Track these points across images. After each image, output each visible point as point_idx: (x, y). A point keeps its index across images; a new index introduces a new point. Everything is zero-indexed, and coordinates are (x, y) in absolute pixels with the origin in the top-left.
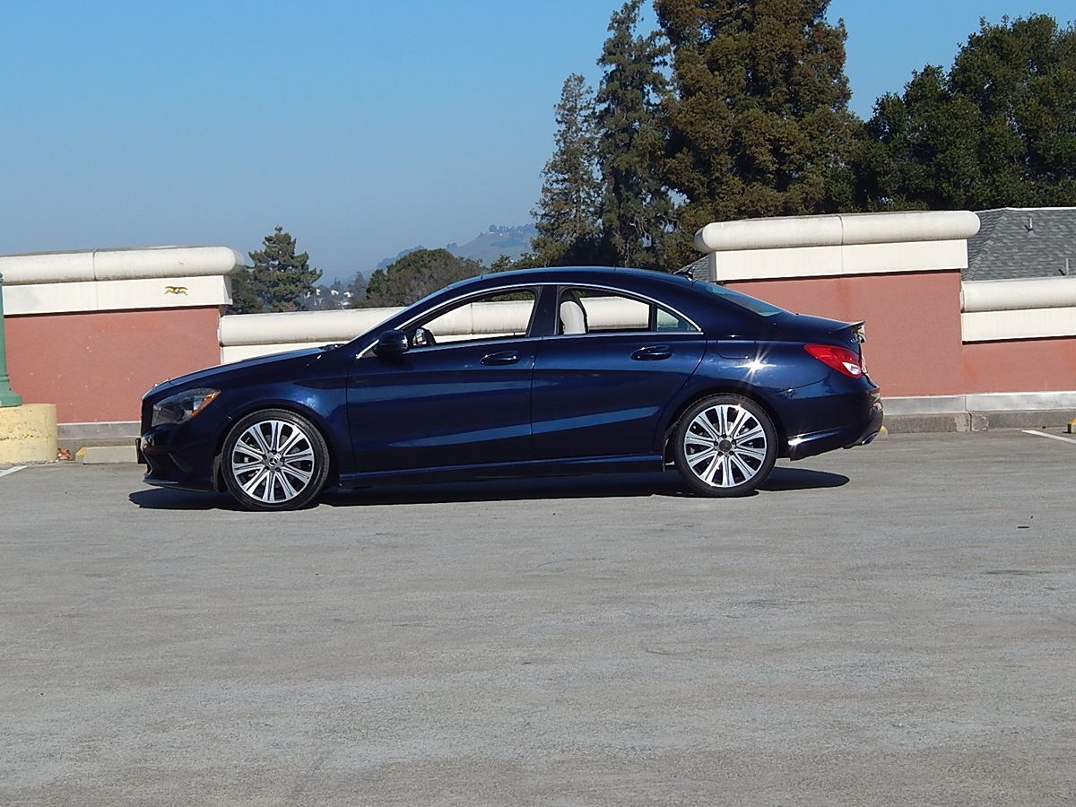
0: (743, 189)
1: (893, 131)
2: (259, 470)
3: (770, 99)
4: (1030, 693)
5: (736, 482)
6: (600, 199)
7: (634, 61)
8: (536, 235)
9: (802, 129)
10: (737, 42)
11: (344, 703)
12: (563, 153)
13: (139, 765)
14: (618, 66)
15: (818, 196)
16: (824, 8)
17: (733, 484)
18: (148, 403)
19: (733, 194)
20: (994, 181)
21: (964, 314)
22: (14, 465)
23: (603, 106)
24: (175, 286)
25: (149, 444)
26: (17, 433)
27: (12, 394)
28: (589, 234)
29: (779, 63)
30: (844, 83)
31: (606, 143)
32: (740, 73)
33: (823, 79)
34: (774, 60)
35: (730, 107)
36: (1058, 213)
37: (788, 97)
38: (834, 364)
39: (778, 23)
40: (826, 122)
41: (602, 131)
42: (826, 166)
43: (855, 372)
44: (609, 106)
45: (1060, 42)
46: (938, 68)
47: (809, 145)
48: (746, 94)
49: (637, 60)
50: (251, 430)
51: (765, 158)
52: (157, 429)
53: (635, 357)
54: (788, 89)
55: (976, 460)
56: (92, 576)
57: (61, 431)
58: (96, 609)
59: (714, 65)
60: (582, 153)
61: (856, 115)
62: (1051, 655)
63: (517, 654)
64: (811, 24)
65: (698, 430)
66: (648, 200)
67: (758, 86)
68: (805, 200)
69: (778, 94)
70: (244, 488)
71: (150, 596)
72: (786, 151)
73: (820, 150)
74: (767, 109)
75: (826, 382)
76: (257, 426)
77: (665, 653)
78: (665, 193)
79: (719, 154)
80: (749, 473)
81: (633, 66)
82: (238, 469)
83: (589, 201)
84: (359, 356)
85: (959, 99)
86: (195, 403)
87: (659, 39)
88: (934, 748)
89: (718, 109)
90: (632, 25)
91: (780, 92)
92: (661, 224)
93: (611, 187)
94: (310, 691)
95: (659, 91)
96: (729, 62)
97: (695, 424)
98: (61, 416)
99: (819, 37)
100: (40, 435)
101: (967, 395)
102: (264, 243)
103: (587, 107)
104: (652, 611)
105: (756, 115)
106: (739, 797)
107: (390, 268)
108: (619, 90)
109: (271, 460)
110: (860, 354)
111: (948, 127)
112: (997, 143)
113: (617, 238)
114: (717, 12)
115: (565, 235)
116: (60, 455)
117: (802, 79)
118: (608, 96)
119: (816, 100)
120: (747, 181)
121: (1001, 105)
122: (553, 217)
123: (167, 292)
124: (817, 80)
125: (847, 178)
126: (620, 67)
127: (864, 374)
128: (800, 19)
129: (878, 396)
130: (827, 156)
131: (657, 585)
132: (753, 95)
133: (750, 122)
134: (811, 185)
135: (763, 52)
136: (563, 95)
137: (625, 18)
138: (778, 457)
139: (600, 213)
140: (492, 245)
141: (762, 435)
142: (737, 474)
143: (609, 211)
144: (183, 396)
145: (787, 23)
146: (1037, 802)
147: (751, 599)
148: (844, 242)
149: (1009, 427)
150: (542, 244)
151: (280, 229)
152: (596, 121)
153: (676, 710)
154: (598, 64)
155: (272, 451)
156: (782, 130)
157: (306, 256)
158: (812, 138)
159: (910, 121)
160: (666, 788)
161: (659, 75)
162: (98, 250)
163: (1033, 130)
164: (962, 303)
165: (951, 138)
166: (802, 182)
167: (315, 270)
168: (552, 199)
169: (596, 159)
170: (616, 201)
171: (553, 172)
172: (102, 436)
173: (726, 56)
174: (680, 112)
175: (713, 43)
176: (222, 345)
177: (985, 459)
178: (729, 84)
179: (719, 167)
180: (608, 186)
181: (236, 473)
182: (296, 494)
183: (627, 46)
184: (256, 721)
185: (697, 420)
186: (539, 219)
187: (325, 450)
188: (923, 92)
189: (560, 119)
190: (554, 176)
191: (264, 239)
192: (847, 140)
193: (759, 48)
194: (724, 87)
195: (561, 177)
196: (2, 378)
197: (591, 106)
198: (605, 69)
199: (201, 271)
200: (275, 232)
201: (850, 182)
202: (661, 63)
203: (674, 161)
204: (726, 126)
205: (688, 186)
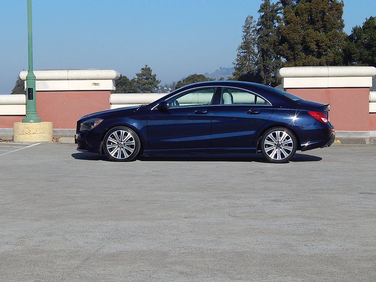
0: (305, 57)
1: (358, 39)
2: (116, 147)
3: (316, 26)
4: (358, 236)
5: (282, 158)
6: (257, 59)
7: (271, 12)
8: (234, 71)
9: (327, 37)
10: (305, 6)
11: (117, 229)
12: (245, 43)
13: (36, 248)
14: (265, 13)
15: (331, 61)
17: (281, 159)
18: (79, 123)
19: (302, 59)
21: (370, 103)
22: (37, 143)
23: (259, 27)
24: (95, 83)
25: (79, 137)
26: (38, 132)
27: (38, 118)
28: (253, 71)
29: (320, 14)
30: (342, 22)
31: (260, 40)
32: (306, 17)
33: (335, 20)
34: (318, 13)
35: (302, 28)
37: (323, 26)
38: (318, 118)
40: (335, 35)
41: (258, 35)
42: (335, 50)
43: (325, 121)
44: (261, 27)
47: (329, 43)
48: (308, 24)
49: (272, 11)
50: (113, 133)
51: (313, 47)
52: (82, 132)
53: (248, 113)
54: (323, 23)
55: (369, 154)
56: (49, 181)
57: (54, 131)
58: (46, 193)
59: (297, 14)
60: (251, 43)
61: (346, 33)
62: (371, 223)
63: (184, 214)
65: (269, 139)
66: (274, 60)
67: (312, 22)
68: (327, 62)
70: (111, 153)
71: (66, 189)
72: (321, 45)
73: (333, 45)
74: (315, 30)
75: (315, 124)
76: (116, 132)
77: (236, 216)
78: (279, 58)
79: (297, 45)
80: (286, 155)
82: (109, 147)
83: (253, 60)
84: (152, 109)
86: (95, 123)
87: (279, 4)
88: (316, 254)
89: (298, 29)
91: (320, 24)
92: (278, 68)
93: (261, 55)
94: (106, 224)
95: (279, 22)
96: (302, 13)
97: (268, 137)
98: (54, 127)
99: (334, 5)
100: (47, 133)
101: (370, 131)
102: (141, 70)
103: (253, 27)
104: (238, 202)
105: (311, 32)
106: (240, 268)
107: (184, 80)
108: (265, 21)
109: (120, 144)
110: (328, 115)
113: (262, 73)
115: (244, 71)
116: (54, 140)
117: (327, 20)
118: (261, 24)
119: (332, 27)
120: (307, 55)
122: (240, 65)
123: (93, 85)
124: (333, 21)
125: (341, 55)
126: (266, 14)
127: (329, 122)
129: (334, 130)
130: (335, 47)
131: (243, 193)
132: (310, 25)
133: (309, 34)
134: (329, 57)
135: (314, 10)
136: (245, 23)
138: (297, 150)
139: (257, 64)
140: (220, 74)
141: (292, 142)
142: (282, 155)
143: (260, 63)
144: (91, 121)
146: (346, 275)
147: (273, 199)
148: (329, 76)
150: (236, 74)
151: (147, 66)
152: (257, 32)
153: (231, 237)
154: (258, 12)
155: (121, 141)
156: (320, 37)
157: (155, 75)
158: (330, 40)
159: (364, 36)
160: (216, 264)
161: (279, 17)
162: (69, 70)
164: (369, 99)
166: (326, 56)
167: (158, 80)
168: (240, 58)
169: (256, 45)
170: (262, 60)
171: (241, 49)
172: (68, 134)
173: (301, 11)
174: (284, 30)
175: (297, 6)
176: (111, 104)
177: (373, 154)
178: (302, 21)
179: (297, 49)
181: (108, 148)
182: (128, 156)
183: (268, 6)
184: (83, 234)
185: (269, 136)
186: (236, 65)
187: (139, 141)
188: (369, 25)
189: (244, 31)
190: (241, 50)
191: (141, 69)
192: (343, 41)
193: (313, 8)
194: (300, 22)
195: (244, 51)
196: (34, 112)
197: (255, 27)
198: (260, 14)
199: (105, 78)
200: (145, 67)
201: (342, 56)
202: (280, 13)
203: (282, 47)
204: (300, 35)
205: (286, 56)
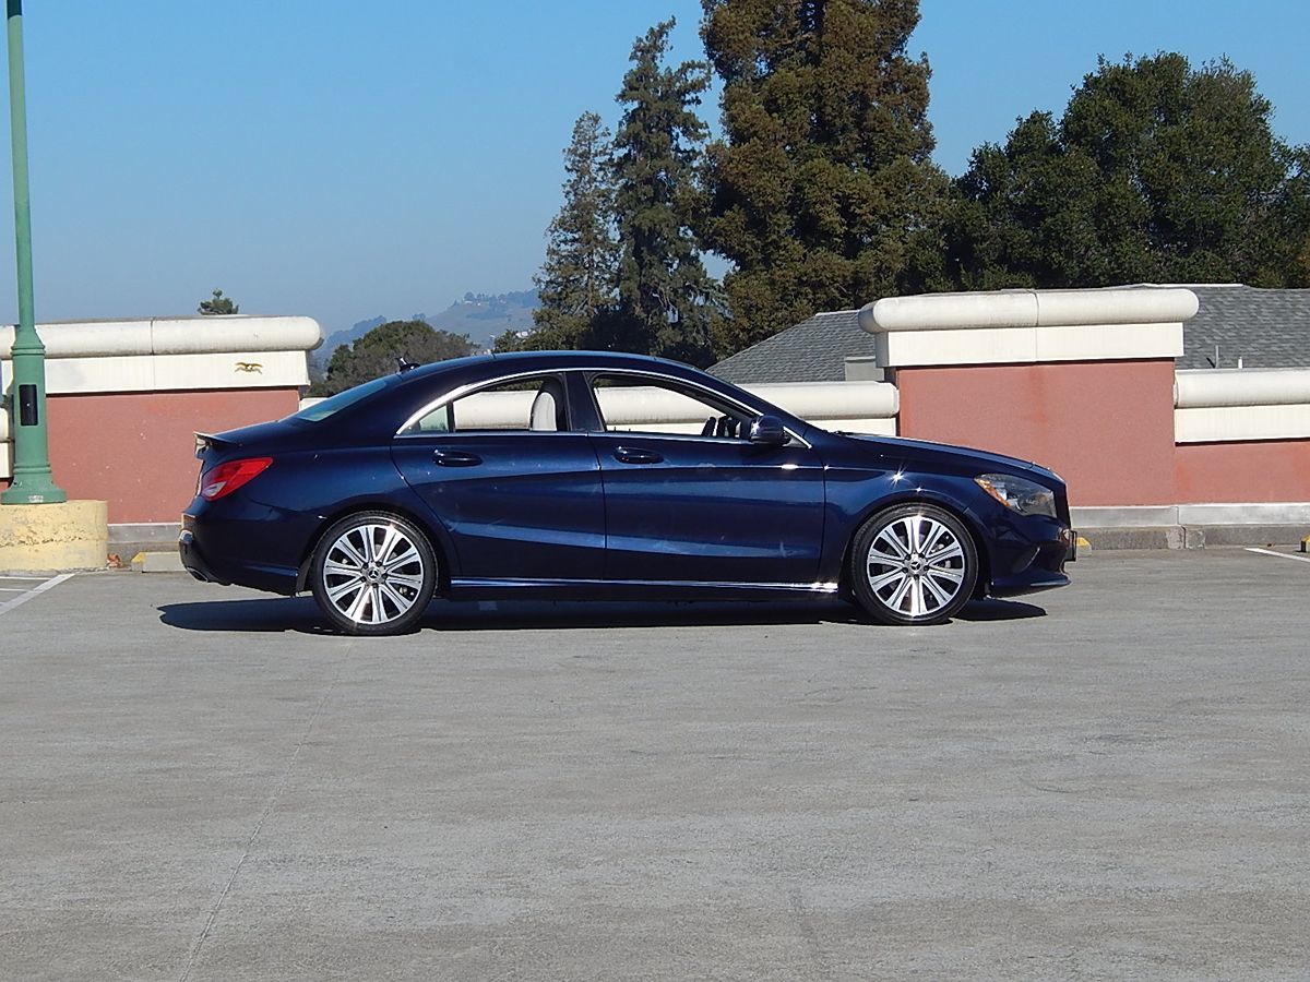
0: (805, 255)
1: (993, 189)
3: (838, 148)
6: (617, 264)
7: (661, 99)
8: (539, 307)
9: (877, 184)
10: (800, 79)
12: (573, 208)
14: (642, 103)
15: (895, 265)
16: (905, 39)
19: (792, 260)
20: (1114, 251)
21: (1178, 410)
22: (59, 573)
23: (622, 152)
24: (247, 363)
26: (62, 534)
27: (55, 488)
28: (603, 305)
29: (850, 105)
30: (927, 129)
31: (626, 196)
32: (805, 116)
33: (902, 125)
34: (844, 101)
35: (791, 156)
36: (1203, 291)
37: (860, 145)
39: (850, 56)
40: (905, 176)
41: (620, 181)
42: (904, 229)
44: (630, 151)
45: (1193, 87)
46: (1047, 115)
47: (884, 204)
48: (809, 141)
49: (665, 97)
51: (831, 218)
54: (860, 136)
57: (111, 533)
59: (771, 106)
60: (596, 207)
61: (942, 169)
64: (888, 58)
66: (675, 266)
67: (823, 132)
68: (879, 270)
69: (848, 142)
72: (857, 211)
73: (898, 210)
74: (835, 160)
78: (696, 258)
79: (776, 213)
81: (660, 103)
83: (604, 266)
85: (1072, 152)
87: (692, 72)
89: (776, 159)
90: (658, 55)
91: (851, 139)
92: (690, 295)
93: (631, 250)
95: (691, 134)
96: (790, 102)
98: (111, 516)
99: (897, 73)
100: (90, 537)
101: (1180, 506)
102: (199, 310)
103: (603, 153)
105: (821, 167)
107: (357, 343)
108: (642, 132)
111: (1060, 186)
112: (1118, 206)
113: (637, 312)
114: (777, 42)
115: (574, 307)
116: (109, 561)
117: (877, 124)
118: (628, 140)
119: (894, 150)
120: (811, 247)
121: (1123, 160)
122: (559, 284)
123: (238, 369)
124: (895, 127)
125: (935, 244)
126: (644, 105)
128: (876, 52)
130: (906, 218)
132: (818, 141)
133: (814, 175)
134: (886, 252)
135: (831, 91)
136: (574, 137)
137: (650, 46)
139: (616, 280)
140: (468, 316)
143: (628, 279)
145: (860, 57)
148: (1040, 323)
149: (1228, 543)
150: (546, 317)
151: (219, 294)
152: (614, 169)
154: (617, 100)
156: (852, 185)
158: (888, 195)
159: (1013, 179)
161: (690, 115)
162: (154, 319)
163: (1159, 191)
164: (1175, 397)
165: (1063, 199)
166: (876, 248)
168: (559, 263)
169: (613, 216)
170: (636, 267)
171: (561, 230)
173: (787, 94)
174: (731, 161)
175: (771, 79)
178: (789, 129)
179: (777, 228)
180: (627, 249)
183: (652, 80)
186: (543, 287)
188: (1030, 142)
189: (570, 167)
190: (562, 235)
191: (199, 306)
192: (931, 198)
193: (827, 86)
194: (783, 132)
195: (570, 236)
196: (43, 469)
197: (608, 151)
198: (625, 107)
199: (280, 345)
200: (214, 297)
201: (940, 249)
202: (693, 101)
203: (722, 220)
204: (786, 179)
205: (739, 251)
